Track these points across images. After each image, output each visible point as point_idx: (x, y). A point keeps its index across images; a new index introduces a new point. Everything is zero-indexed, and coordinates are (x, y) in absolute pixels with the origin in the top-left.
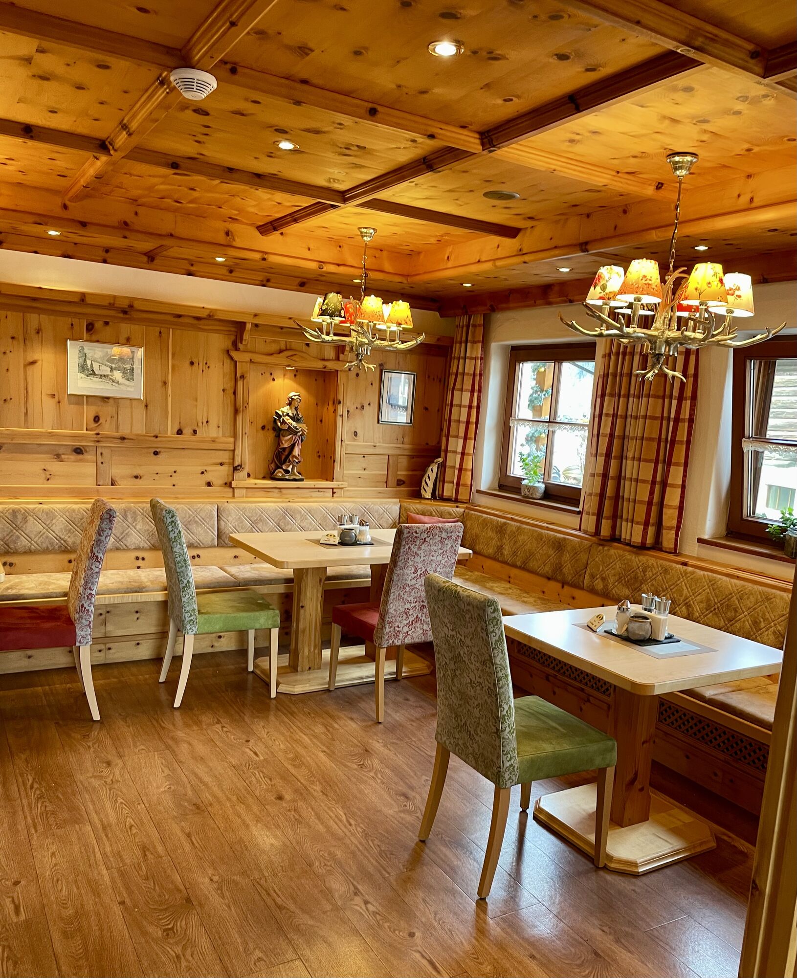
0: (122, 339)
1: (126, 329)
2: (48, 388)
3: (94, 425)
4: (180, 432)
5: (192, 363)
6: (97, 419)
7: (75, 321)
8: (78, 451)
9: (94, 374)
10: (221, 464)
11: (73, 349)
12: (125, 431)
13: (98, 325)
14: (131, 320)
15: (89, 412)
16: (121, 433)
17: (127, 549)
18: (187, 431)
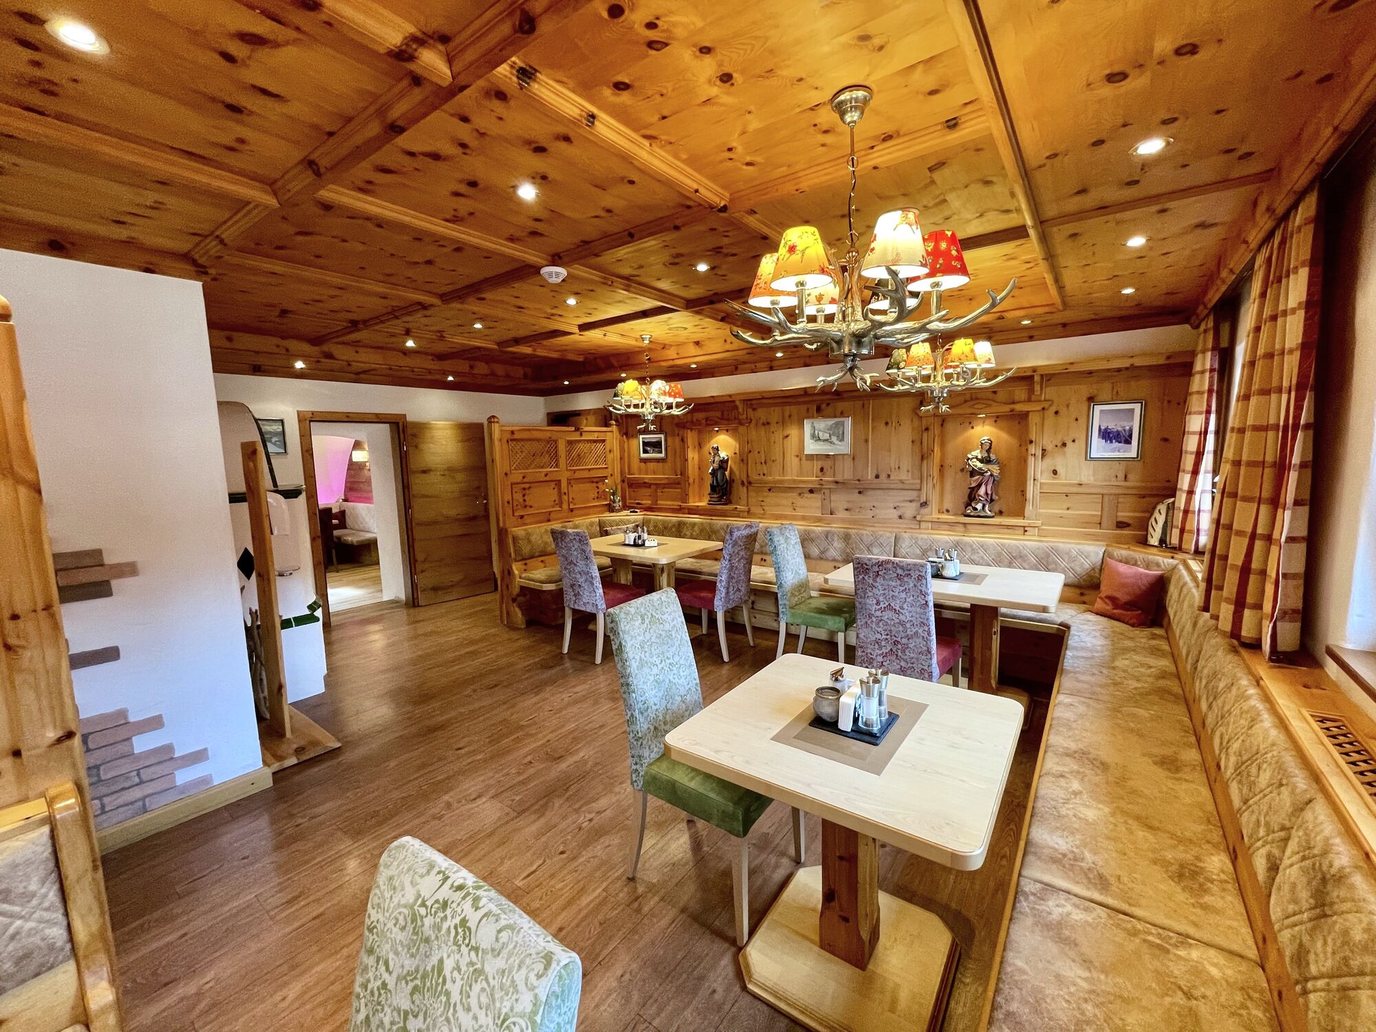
0: (838, 413)
1: (841, 405)
2: (794, 453)
3: (820, 474)
4: (877, 477)
5: (887, 424)
6: (822, 470)
7: (809, 406)
8: (811, 491)
9: (819, 439)
10: (911, 501)
11: (807, 425)
12: (839, 478)
13: (824, 406)
14: (843, 399)
15: (817, 465)
16: (836, 479)
17: (827, 560)
18: (883, 477)
